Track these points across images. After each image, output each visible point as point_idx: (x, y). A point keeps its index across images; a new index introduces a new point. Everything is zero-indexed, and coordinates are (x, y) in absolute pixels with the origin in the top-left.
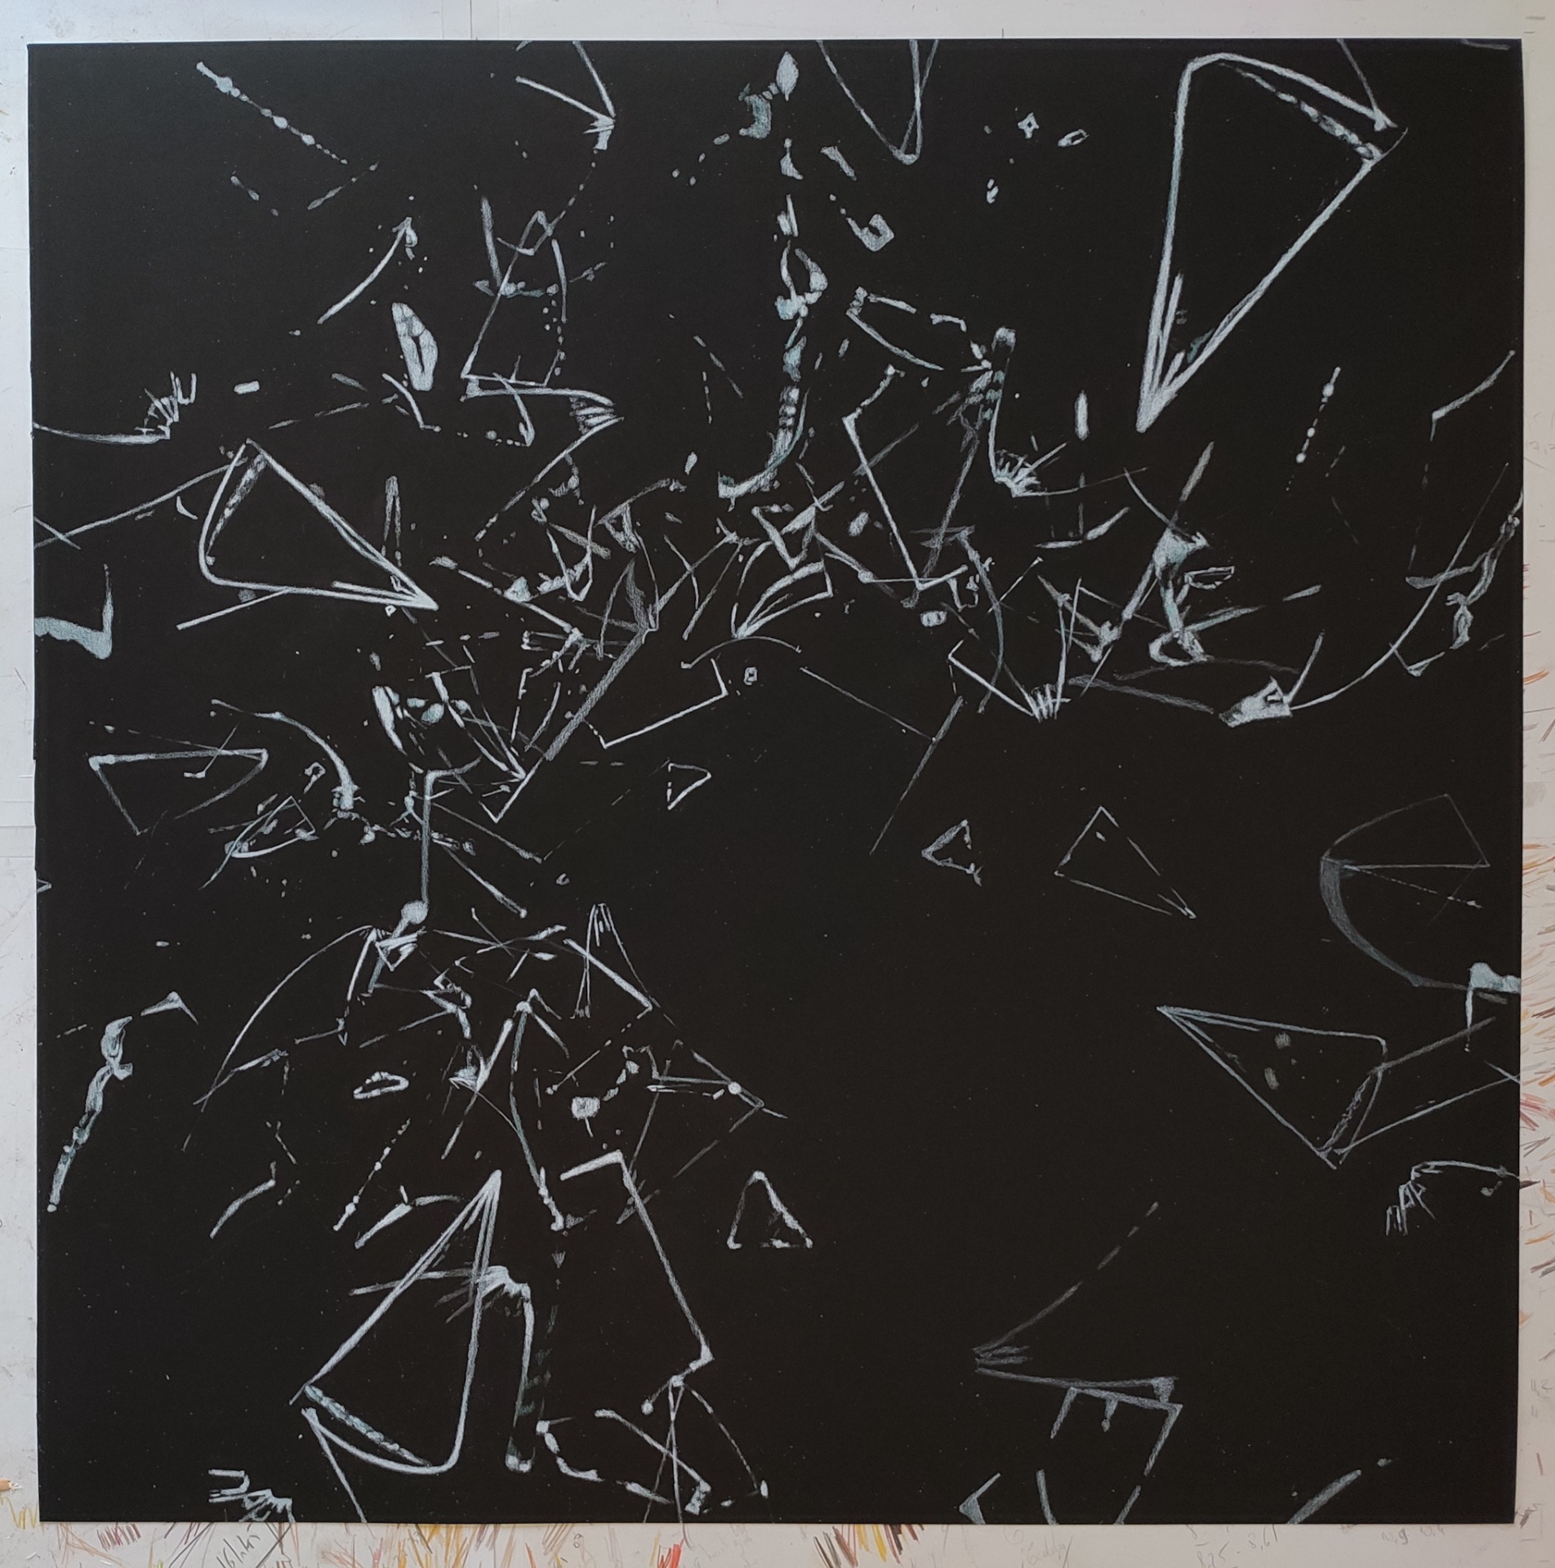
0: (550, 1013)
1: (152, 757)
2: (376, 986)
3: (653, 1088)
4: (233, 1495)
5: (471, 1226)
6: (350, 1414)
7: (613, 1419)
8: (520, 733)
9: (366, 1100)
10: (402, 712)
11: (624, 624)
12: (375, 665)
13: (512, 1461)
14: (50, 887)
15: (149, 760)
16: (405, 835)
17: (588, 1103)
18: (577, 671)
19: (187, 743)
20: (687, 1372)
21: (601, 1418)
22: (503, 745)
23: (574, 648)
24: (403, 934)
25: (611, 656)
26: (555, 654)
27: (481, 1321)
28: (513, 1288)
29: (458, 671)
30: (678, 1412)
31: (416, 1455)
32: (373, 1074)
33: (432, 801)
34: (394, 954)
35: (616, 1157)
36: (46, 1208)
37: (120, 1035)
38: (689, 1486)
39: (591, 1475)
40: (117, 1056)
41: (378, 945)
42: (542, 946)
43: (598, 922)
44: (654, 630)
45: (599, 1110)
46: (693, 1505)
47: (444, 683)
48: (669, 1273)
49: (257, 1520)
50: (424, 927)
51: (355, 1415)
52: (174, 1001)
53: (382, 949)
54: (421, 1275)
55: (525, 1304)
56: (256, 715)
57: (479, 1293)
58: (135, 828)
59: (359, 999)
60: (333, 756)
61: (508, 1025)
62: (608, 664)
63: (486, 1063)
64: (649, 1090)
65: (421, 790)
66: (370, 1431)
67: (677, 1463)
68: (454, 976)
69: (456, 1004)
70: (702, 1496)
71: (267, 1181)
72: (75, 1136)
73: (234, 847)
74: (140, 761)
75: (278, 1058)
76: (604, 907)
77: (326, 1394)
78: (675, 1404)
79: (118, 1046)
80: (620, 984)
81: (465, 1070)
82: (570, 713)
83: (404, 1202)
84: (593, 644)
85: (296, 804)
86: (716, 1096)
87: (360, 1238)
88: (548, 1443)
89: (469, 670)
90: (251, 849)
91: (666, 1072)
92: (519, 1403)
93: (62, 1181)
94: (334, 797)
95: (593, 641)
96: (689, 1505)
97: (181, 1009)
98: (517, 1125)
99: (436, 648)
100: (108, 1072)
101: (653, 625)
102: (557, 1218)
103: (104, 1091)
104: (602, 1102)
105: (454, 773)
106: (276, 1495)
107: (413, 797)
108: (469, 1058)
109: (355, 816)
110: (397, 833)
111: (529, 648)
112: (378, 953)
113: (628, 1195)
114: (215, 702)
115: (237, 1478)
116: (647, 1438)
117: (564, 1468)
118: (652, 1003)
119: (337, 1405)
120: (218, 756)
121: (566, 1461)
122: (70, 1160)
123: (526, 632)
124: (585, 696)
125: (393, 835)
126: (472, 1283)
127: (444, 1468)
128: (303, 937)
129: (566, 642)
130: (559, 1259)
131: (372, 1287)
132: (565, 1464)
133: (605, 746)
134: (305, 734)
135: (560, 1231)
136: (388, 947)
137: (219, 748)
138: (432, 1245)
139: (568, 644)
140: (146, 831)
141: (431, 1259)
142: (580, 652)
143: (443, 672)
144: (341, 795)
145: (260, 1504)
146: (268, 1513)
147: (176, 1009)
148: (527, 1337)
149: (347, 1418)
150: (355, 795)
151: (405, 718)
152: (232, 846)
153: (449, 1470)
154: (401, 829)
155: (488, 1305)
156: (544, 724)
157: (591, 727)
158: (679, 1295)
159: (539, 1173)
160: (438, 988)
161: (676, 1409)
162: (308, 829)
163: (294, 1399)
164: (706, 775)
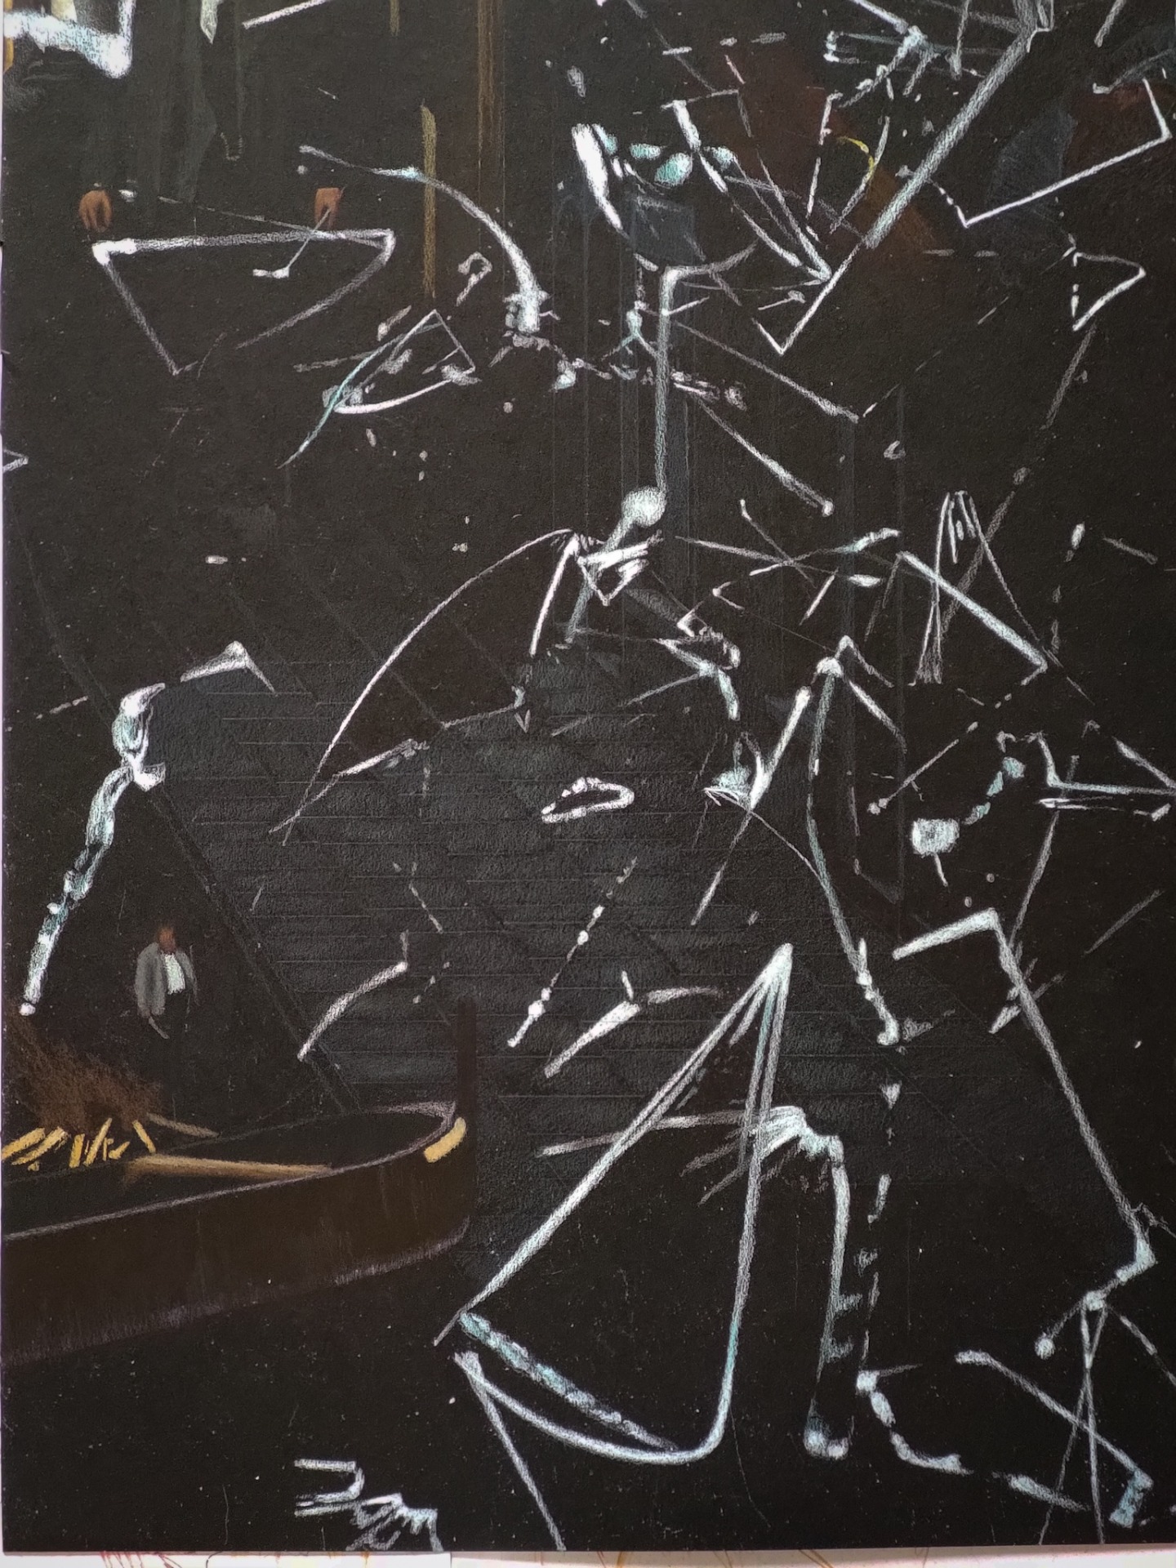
0: (873, 675)
1: (198, 242)
2: (578, 631)
3: (1048, 803)
4: (335, 1504)
5: (744, 1039)
6: (537, 1362)
7: (986, 1368)
8: (824, 205)
9: (562, 823)
10: (622, 167)
11: (996, 21)
12: (576, 88)
13: (814, 1440)
14: (26, 462)
15: (191, 249)
16: (629, 375)
17: (939, 829)
18: (918, 98)
19: (259, 219)
20: (1112, 1285)
21: (966, 1365)
22: (793, 223)
23: (912, 59)
24: (624, 544)
25: (974, 72)
26: (881, 69)
27: (760, 1200)
28: (814, 1143)
29: (716, 97)
30: (1096, 1353)
31: (651, 1431)
32: (573, 781)
33: (672, 318)
34: (610, 577)
35: (985, 920)
36: (18, 1009)
37: (144, 715)
38: (1117, 1481)
39: (950, 1463)
40: (139, 750)
41: (581, 561)
42: (861, 563)
43: (954, 523)
44: (1047, 30)
45: (957, 840)
46: (1124, 1512)
47: (694, 119)
48: (1080, 1115)
49: (377, 1546)
50: (659, 532)
51: (547, 1362)
52: (237, 656)
53: (588, 568)
54: (656, 1123)
55: (833, 1170)
56: (375, 171)
57: (755, 1153)
58: (170, 363)
59: (549, 654)
60: (506, 242)
61: (803, 698)
62: (968, 86)
63: (765, 763)
64: (1042, 807)
65: (653, 300)
66: (572, 1390)
67: (1096, 1440)
68: (710, 615)
69: (715, 662)
70: (1138, 1497)
71: (396, 964)
72: (67, 887)
73: (339, 393)
74: (178, 249)
75: (414, 753)
76: (964, 495)
77: (495, 1326)
78: (1092, 1340)
79: (140, 732)
80: (993, 627)
81: (731, 775)
82: (906, 167)
83: (628, 999)
84: (945, 53)
85: (443, 323)
86: (1157, 815)
87: (552, 1060)
88: (876, 1409)
89: (734, 96)
90: (367, 400)
91: (1071, 773)
92: (827, 1340)
93: (45, 963)
94: (507, 312)
95: (946, 48)
96: (1117, 1511)
97: (249, 671)
98: (819, 866)
99: (679, 59)
100: (124, 777)
101: (1045, 23)
102: (887, 1023)
103: (119, 808)
104: (963, 829)
105: (709, 271)
106: (410, 1502)
107: (640, 312)
108: (737, 753)
109: (542, 343)
110: (612, 372)
111: (836, 59)
112: (582, 576)
113: (1006, 982)
114: (306, 149)
115: (343, 1473)
116: (1044, 1398)
117: (905, 1453)
118: (1048, 660)
119: (515, 1345)
120: (311, 241)
121: (907, 1440)
122: (58, 927)
123: (832, 33)
124: (930, 143)
125: (605, 376)
126: (744, 1135)
127: (700, 1452)
128: (455, 549)
129: (900, 49)
130: (892, 1093)
131: (573, 1143)
132: (905, 1445)
133: (966, 224)
134: (458, 204)
135: (891, 1048)
136: (599, 564)
137: (313, 227)
138: (675, 1071)
139: (901, 53)
140: (188, 368)
141: (674, 1095)
142: (923, 65)
143: (691, 100)
144: (519, 307)
145: (383, 1519)
146: (397, 1534)
147: (241, 670)
148: (838, 1226)
149: (532, 1367)
150: (543, 307)
151: (627, 179)
152: (335, 393)
153: (708, 1457)
154: (618, 366)
155: (772, 1172)
156: (862, 187)
157: (942, 191)
158: (1097, 1154)
159: (856, 947)
160: (682, 634)
161: (1094, 1349)
162: (463, 366)
163: (442, 1335)
164: (1136, 272)
